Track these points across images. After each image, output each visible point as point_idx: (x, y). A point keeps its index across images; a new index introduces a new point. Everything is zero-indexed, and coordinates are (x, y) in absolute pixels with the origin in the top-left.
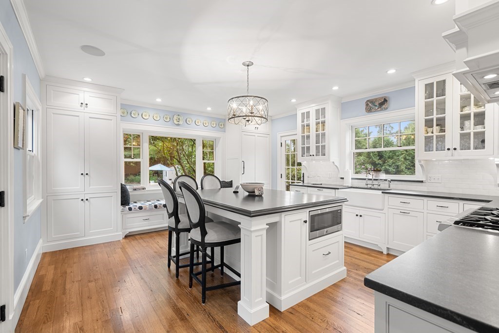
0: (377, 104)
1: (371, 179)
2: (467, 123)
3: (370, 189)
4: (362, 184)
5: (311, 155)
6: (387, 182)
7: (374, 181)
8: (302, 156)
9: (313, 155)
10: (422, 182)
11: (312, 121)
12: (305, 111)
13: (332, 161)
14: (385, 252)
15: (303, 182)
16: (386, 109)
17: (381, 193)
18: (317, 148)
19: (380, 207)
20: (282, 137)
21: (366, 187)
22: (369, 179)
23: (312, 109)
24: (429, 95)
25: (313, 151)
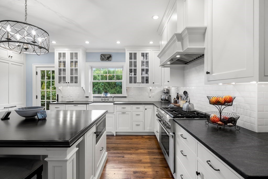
0: (106, 57)
1: (104, 97)
2: (143, 72)
3: (104, 102)
4: (99, 99)
5: (67, 83)
6: (112, 98)
7: (106, 98)
8: (59, 83)
9: (69, 83)
10: (126, 97)
11: (68, 60)
12: (62, 52)
13: (82, 87)
14: (115, 135)
15: (58, 101)
16: (110, 60)
17: (113, 104)
18: (72, 78)
19: (113, 112)
20: (37, 67)
21: (101, 101)
22: (103, 97)
23: (68, 52)
24: (131, 58)
25: (68, 79)
